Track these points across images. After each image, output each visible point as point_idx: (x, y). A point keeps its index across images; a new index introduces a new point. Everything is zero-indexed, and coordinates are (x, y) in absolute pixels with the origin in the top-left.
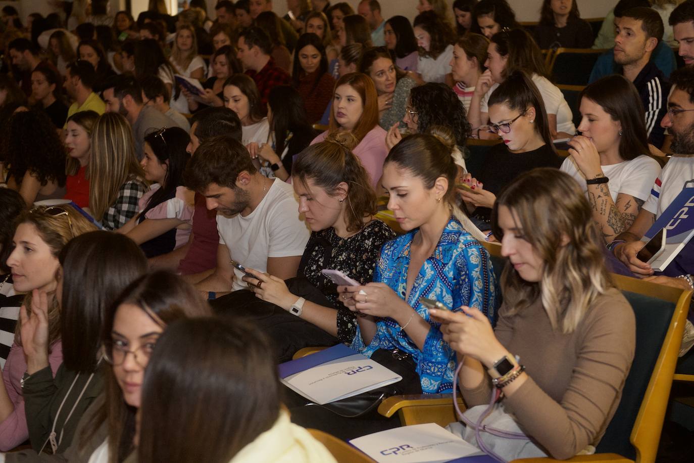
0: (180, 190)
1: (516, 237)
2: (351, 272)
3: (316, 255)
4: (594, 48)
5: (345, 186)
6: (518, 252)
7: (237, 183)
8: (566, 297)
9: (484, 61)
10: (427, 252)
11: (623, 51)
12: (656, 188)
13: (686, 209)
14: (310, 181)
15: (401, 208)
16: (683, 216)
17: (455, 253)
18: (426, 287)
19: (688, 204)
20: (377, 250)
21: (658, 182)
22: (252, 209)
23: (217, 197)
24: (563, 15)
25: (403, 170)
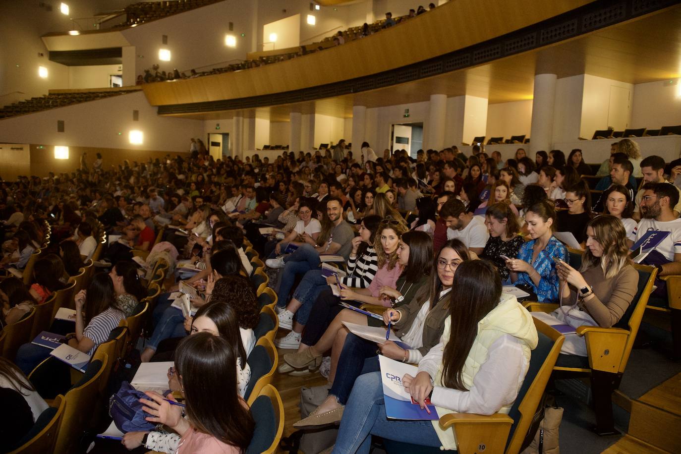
0: (429, 221)
1: (593, 239)
2: (507, 254)
3: (492, 247)
4: (596, 176)
5: (506, 219)
6: (593, 245)
7: (459, 217)
8: (610, 265)
9: (553, 177)
10: (542, 247)
11: (615, 177)
12: (635, 231)
13: (649, 239)
14: (492, 217)
15: (533, 229)
16: (648, 242)
17: (554, 249)
18: (541, 261)
19: (650, 237)
20: (519, 246)
21: (636, 229)
22: (463, 228)
23: (451, 221)
24: (577, 164)
25: (535, 214)
